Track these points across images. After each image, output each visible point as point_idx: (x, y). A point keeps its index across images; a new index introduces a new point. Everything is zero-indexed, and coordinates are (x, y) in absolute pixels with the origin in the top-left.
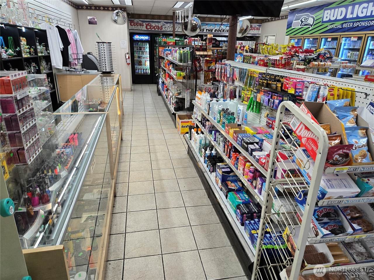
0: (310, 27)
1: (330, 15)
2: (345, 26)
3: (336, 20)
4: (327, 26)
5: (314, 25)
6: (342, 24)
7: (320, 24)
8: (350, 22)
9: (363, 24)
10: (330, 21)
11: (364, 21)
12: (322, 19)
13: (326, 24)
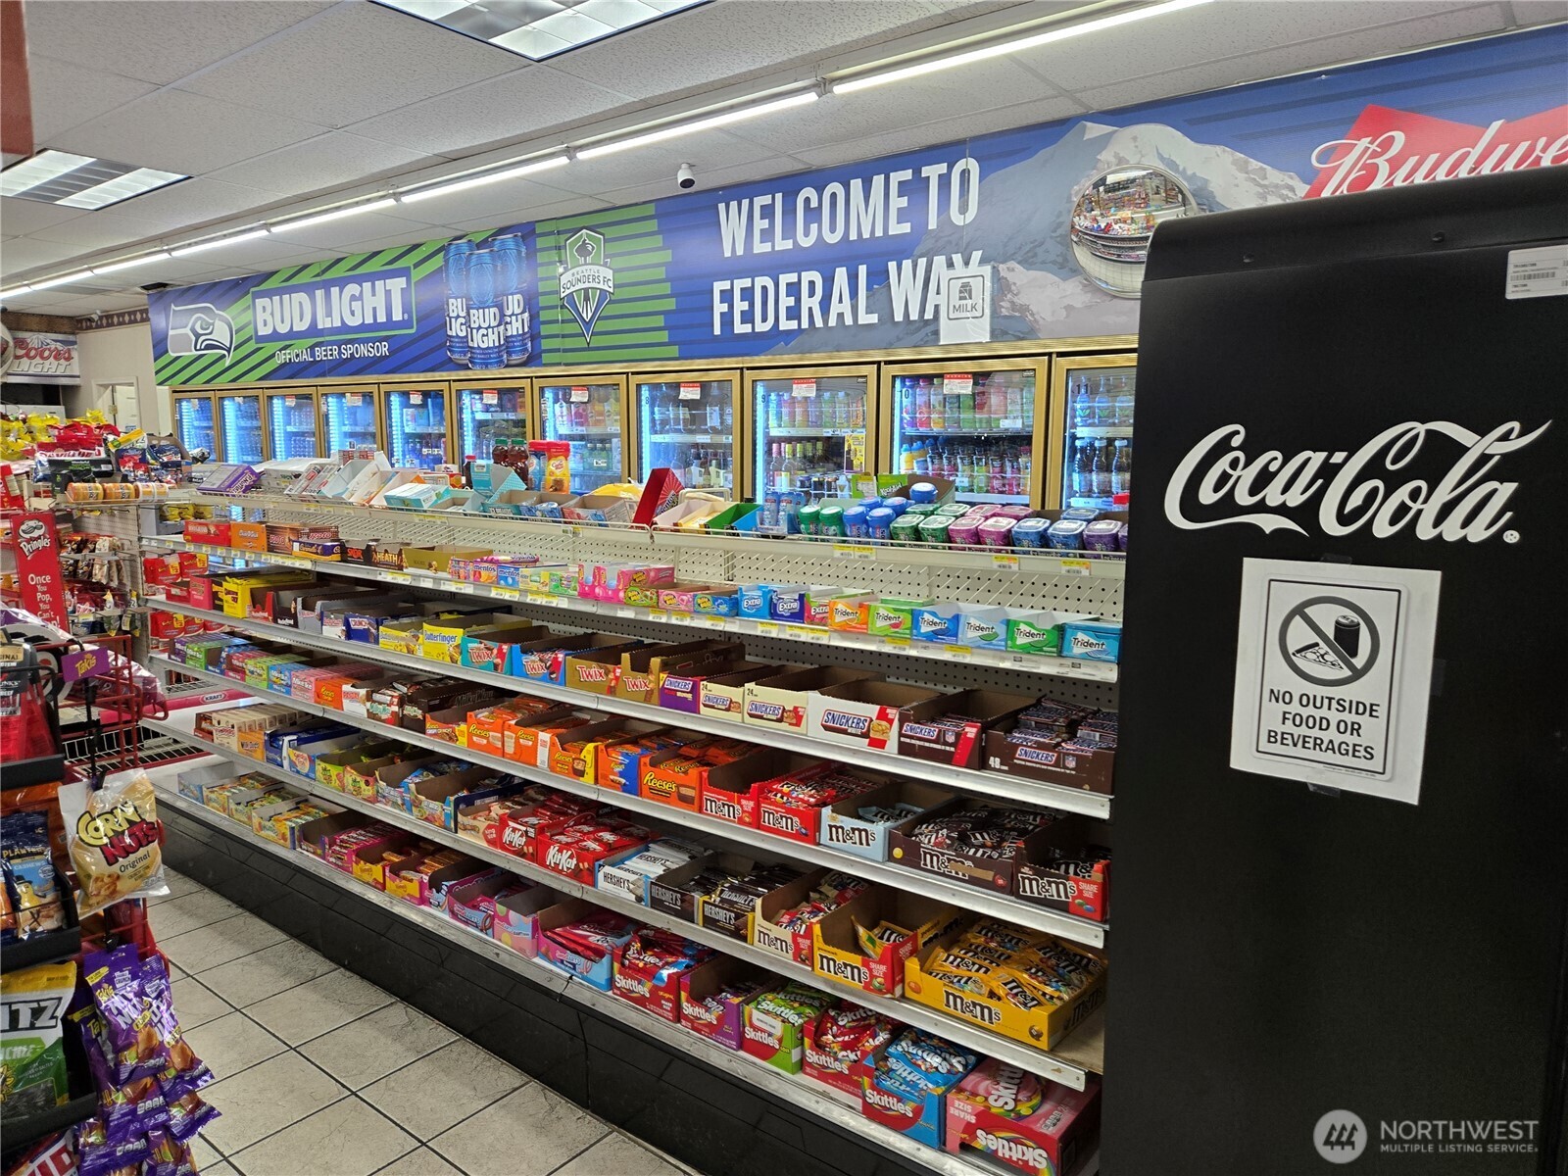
0: (224, 356)
1: (272, 314)
2: (320, 353)
3: (292, 335)
4: (273, 356)
5: (236, 349)
6: (312, 348)
7: (252, 345)
8: (332, 343)
9: (363, 350)
10: (275, 336)
11: (365, 341)
12: (252, 326)
13: (270, 348)
